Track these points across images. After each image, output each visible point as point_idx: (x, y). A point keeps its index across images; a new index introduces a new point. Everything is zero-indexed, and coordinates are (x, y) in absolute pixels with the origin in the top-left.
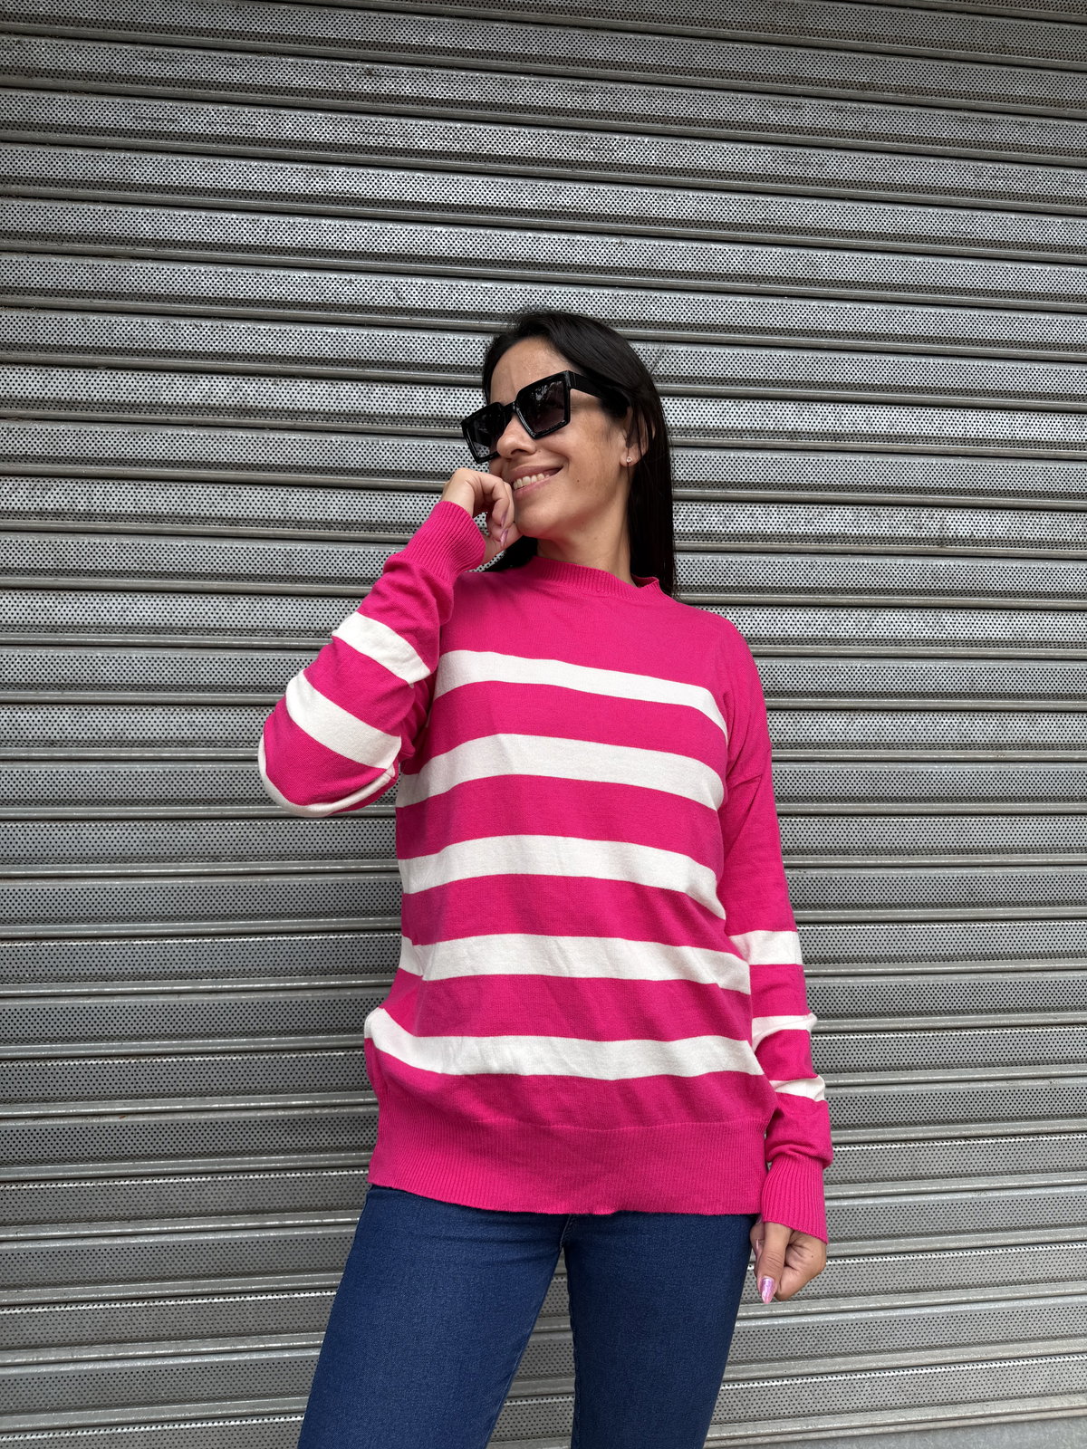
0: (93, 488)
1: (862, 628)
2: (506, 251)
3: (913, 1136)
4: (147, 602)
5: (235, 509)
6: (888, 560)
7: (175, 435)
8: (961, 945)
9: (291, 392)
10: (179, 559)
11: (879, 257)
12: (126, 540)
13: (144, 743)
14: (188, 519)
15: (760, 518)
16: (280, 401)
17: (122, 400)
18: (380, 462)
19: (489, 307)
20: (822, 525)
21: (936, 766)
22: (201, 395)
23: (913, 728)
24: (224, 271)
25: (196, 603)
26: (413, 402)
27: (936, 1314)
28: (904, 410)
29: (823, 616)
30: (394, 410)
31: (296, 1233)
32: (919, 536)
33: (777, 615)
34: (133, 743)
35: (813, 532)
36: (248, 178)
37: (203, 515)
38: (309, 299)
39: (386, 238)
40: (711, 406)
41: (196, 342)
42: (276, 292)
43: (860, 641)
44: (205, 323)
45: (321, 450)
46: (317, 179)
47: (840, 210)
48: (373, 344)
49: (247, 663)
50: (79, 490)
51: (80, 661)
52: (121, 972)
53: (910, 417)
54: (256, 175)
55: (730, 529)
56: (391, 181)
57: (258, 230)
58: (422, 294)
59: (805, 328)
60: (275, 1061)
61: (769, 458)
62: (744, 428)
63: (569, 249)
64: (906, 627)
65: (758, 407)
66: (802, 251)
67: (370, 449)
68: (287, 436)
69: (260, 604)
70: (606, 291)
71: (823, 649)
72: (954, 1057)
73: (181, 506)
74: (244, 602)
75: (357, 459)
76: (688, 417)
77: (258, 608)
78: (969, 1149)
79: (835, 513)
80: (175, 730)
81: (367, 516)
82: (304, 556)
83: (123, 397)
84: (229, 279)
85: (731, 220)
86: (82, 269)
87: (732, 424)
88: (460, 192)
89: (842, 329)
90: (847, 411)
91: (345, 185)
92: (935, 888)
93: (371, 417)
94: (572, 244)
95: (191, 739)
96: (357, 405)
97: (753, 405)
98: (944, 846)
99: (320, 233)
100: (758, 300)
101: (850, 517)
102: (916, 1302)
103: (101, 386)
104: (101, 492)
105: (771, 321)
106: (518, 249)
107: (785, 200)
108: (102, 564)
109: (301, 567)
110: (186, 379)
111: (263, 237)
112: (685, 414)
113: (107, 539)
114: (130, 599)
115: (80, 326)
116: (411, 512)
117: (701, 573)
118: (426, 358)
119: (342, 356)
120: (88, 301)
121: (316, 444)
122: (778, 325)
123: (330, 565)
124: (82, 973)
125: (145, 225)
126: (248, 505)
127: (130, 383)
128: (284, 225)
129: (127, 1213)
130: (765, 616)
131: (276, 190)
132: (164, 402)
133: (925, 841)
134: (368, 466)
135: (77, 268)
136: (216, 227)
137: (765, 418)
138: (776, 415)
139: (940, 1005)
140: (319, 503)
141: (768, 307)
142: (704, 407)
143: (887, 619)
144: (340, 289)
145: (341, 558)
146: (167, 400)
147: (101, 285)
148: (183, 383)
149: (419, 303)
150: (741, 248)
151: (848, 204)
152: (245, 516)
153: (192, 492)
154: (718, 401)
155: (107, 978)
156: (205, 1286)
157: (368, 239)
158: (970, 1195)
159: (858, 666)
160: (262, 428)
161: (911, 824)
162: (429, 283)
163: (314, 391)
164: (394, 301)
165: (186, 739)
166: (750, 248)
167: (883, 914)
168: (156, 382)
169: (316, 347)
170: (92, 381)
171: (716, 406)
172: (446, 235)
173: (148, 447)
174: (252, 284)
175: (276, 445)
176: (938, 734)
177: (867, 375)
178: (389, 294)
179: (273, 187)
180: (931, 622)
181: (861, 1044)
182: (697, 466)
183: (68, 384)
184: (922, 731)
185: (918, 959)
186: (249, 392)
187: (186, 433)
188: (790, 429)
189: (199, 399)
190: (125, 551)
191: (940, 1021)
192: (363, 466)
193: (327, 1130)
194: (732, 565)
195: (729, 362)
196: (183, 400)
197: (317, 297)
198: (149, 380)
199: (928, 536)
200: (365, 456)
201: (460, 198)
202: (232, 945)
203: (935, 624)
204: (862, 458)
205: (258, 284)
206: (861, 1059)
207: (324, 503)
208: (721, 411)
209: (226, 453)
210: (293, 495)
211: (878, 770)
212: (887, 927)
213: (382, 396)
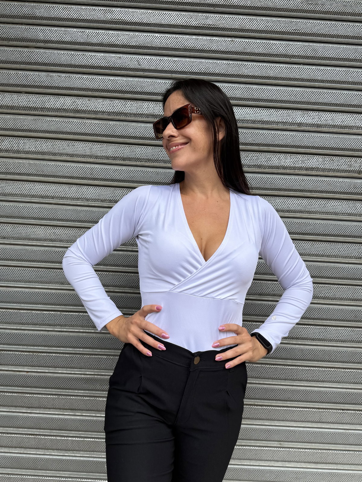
0: (19, 141)
1: (321, 207)
2: (184, 44)
3: (321, 407)
4: (39, 186)
5: (72, 150)
6: (335, 179)
7: (50, 121)
8: (349, 337)
9: (95, 104)
10: (51, 170)
11: (345, 46)
12: (31, 162)
13: (37, 240)
14: (55, 154)
15: (282, 160)
16: (91, 107)
17: (31, 106)
18: (129, 133)
19: (175, 68)
20: (308, 163)
21: (347, 265)
22: (61, 104)
23: (339, 250)
24: (70, 53)
25: (57, 187)
26: (143, 108)
27: (323, 472)
28: (349, 115)
29: (305, 202)
30: (135, 112)
31: (87, 418)
32: (350, 169)
33: (286, 200)
34: (33, 239)
35: (305, 166)
36: (81, 13)
37: (60, 153)
38: (103, 65)
39: (135, 39)
40: (265, 111)
41: (59, 83)
42: (91, 62)
43: (320, 213)
44: (63, 75)
45: (106, 128)
46: (108, 14)
47: (329, 25)
48: (128, 84)
49: (75, 211)
50: (15, 141)
51: (14, 208)
52: (28, 322)
53: (351, 118)
54: (84, 12)
55: (269, 164)
56: (138, 14)
57: (84, 36)
58: (148, 63)
59: (309, 78)
60: (81, 358)
61: (288, 134)
62: (279, 121)
63: (210, 43)
64: (340, 208)
65: (285, 113)
66: (311, 44)
67: (125, 127)
68: (93, 121)
69: (81, 189)
70: (225, 62)
71: (304, 215)
72: (341, 379)
73: (52, 149)
74: (75, 187)
75: (120, 132)
76: (255, 116)
77: (80, 190)
78: (343, 414)
79: (314, 159)
80: (48, 236)
81: (123, 155)
82: (98, 170)
83: (31, 105)
84: (72, 56)
85: (280, 30)
86: (16, 52)
87: (274, 120)
88: (166, 18)
89: (325, 79)
90: (324, 115)
91: (119, 16)
92: (341, 314)
93: (126, 114)
94: (212, 41)
95: (54, 239)
96: (120, 109)
97: (283, 112)
98: (346, 297)
99: (109, 37)
100: (289, 66)
101: (321, 161)
102: (316, 467)
103: (23, 100)
104: (22, 143)
105: (294, 75)
106: (189, 44)
107: (305, 21)
108: (23, 171)
109: (96, 174)
110: (55, 98)
111: (86, 39)
112: (254, 115)
113: (25, 161)
114: (33, 185)
115: (15, 76)
116: (140, 154)
117: (255, 182)
118: (149, 90)
119: (115, 89)
120: (19, 65)
121: (104, 125)
122: (297, 77)
123: (107, 174)
124: (14, 321)
125: (40, 34)
126: (77, 149)
127: (34, 99)
128: (94, 34)
129: (28, 406)
130: (281, 201)
131: (92, 19)
132: (47, 107)
133: (339, 295)
134: (123, 135)
135: (14, 52)
136: (68, 34)
137: (288, 117)
138: (293, 116)
139: (338, 359)
140: (104, 149)
141: (294, 69)
142: (262, 112)
143: (332, 204)
144: (116, 61)
145: (112, 171)
146: (48, 106)
147: (23, 59)
148: (54, 100)
149: (147, 67)
150: (284, 42)
151: (333, 22)
152: (76, 154)
153: (56, 143)
154: (269, 109)
155: (22, 324)
156: (54, 433)
157: (128, 39)
158: (342, 431)
159: (318, 223)
160: (83, 118)
161: (334, 288)
162: (152, 58)
163: (104, 104)
164: (137, 66)
165: (52, 239)
166: (288, 43)
167: (318, 322)
168: (44, 99)
169: (105, 85)
170: (20, 98)
171: (267, 112)
172: (160, 37)
173: (40, 125)
174: (81, 59)
175: (89, 125)
176: (349, 252)
177: (334, 99)
178: (135, 63)
179: (91, 17)
180: (351, 206)
181: (304, 371)
182: (257, 137)
183: (11, 99)
184: (342, 251)
185: (331, 340)
186: (79, 103)
187: (54, 120)
188: (298, 122)
189: (60, 106)
190: (31, 166)
191: (337, 365)
192: (121, 134)
193: (99, 383)
194: (269, 179)
195: (275, 93)
196: (54, 106)
197: (107, 64)
198: (41, 98)
199: (354, 170)
200: (123, 130)
201: (166, 21)
202: (67, 315)
203: (353, 207)
204: (328, 135)
205: (83, 59)
206: (303, 376)
207: (106, 149)
208: (269, 114)
209: (69, 128)
210: (94, 146)
211: (322, 266)
212: (319, 327)
213: (130, 106)
